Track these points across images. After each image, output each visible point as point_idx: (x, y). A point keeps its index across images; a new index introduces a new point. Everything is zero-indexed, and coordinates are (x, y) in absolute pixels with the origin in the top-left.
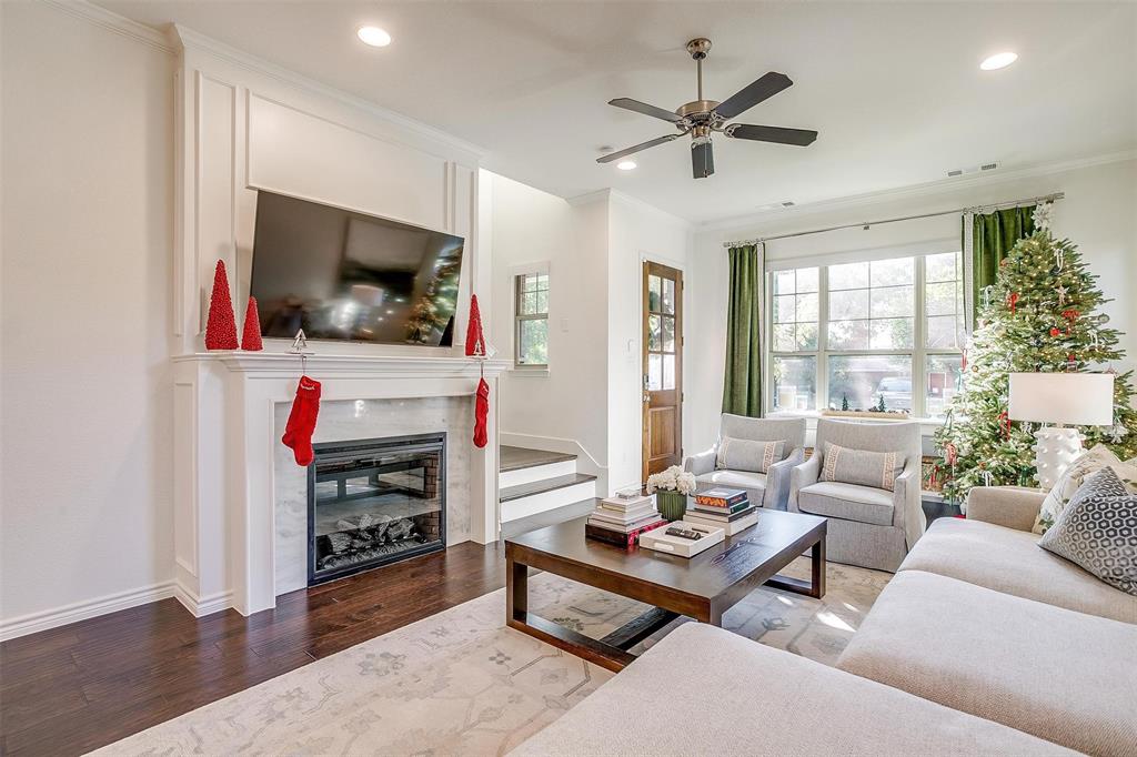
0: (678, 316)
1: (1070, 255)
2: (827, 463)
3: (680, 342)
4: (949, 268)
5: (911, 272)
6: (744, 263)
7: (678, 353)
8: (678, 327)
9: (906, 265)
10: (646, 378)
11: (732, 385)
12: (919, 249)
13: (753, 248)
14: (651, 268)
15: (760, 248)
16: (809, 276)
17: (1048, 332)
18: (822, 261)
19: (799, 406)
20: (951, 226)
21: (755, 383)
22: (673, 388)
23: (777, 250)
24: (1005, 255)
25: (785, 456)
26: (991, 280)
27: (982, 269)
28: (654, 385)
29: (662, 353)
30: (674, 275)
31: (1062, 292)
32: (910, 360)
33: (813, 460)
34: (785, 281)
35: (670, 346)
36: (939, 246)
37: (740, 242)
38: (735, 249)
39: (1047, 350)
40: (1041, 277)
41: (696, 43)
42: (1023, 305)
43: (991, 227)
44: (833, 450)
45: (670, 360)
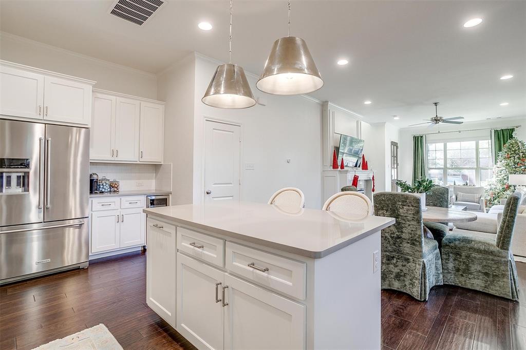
0: (397, 157)
1: (523, 145)
3: (397, 164)
4: (487, 145)
5: (474, 147)
6: (418, 141)
7: (397, 168)
8: (397, 160)
9: (472, 144)
10: (392, 176)
12: (477, 139)
13: (422, 137)
14: (392, 143)
15: (424, 137)
16: (440, 146)
17: (518, 164)
18: (445, 142)
20: (487, 133)
23: (430, 138)
24: (504, 144)
26: (500, 150)
27: (497, 146)
28: (393, 179)
29: (394, 168)
30: (396, 144)
31: (521, 154)
32: (474, 171)
34: (431, 147)
35: (395, 166)
36: (483, 138)
37: (417, 134)
38: (416, 137)
39: (517, 169)
40: (515, 151)
41: (436, 103)
42: (511, 157)
43: (500, 133)
44: (458, 193)
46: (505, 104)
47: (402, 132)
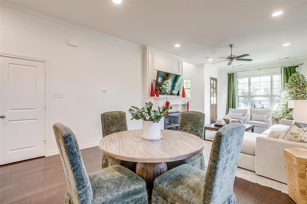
0: (216, 88)
1: (303, 77)
2: (252, 117)
3: (217, 94)
4: (278, 78)
5: (269, 80)
6: (231, 77)
7: (216, 96)
8: (216, 91)
9: (269, 78)
11: (228, 103)
12: (272, 74)
13: (233, 74)
14: (212, 78)
15: (235, 74)
16: (246, 80)
17: (298, 92)
18: (249, 77)
19: (244, 107)
20: (279, 70)
21: (234, 102)
22: (215, 103)
23: (238, 74)
24: (291, 75)
25: (244, 116)
26: (287, 82)
27: (286, 79)
28: (212, 103)
29: (213, 96)
30: (215, 80)
31: (301, 85)
32: (269, 97)
33: (250, 117)
34: (240, 81)
35: (215, 95)
36: (276, 74)
37: (230, 72)
38: (229, 74)
39: (298, 96)
40: (297, 82)
41: (231, 45)
42: (293, 87)
43: (287, 70)
44: (254, 115)
45: (215, 97)
46: (286, 45)
47: (220, 71)
